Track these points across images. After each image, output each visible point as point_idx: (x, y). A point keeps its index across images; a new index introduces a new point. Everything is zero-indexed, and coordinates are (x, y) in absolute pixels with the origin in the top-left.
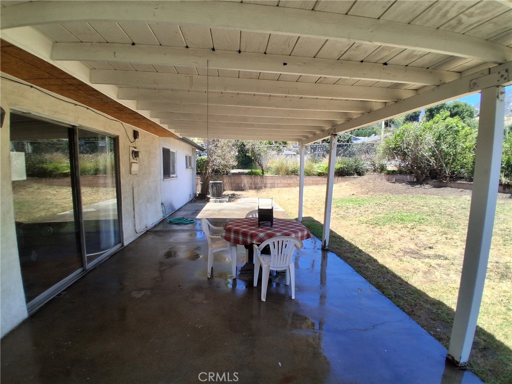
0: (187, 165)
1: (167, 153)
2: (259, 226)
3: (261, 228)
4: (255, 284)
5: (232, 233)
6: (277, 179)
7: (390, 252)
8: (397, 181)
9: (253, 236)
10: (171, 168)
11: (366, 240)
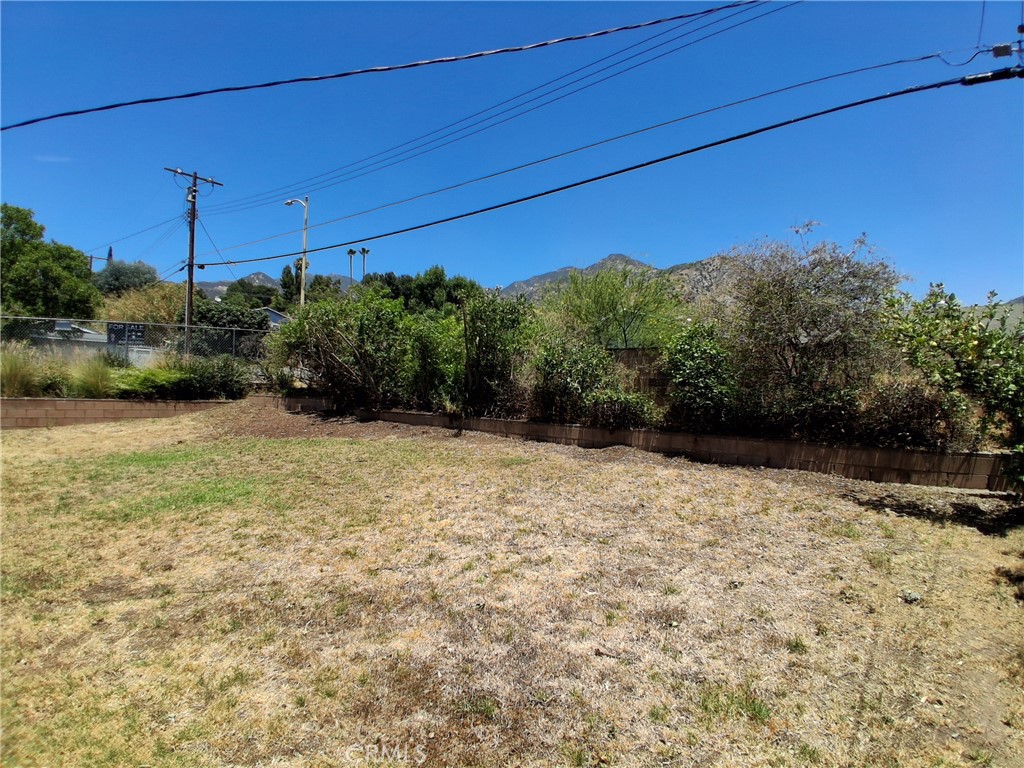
8: (303, 409)
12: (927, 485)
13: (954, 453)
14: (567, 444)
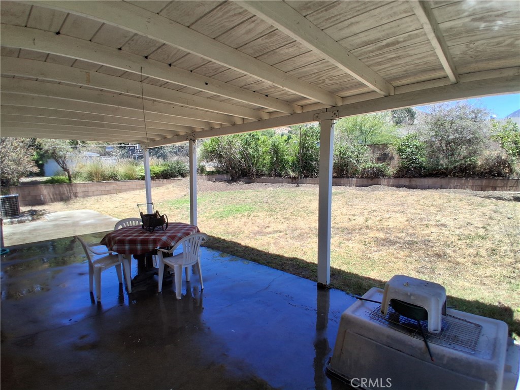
6: (92, 186)
7: (245, 235)
9: (156, 241)
11: (222, 230)
12: (502, 191)
13: (512, 179)
14: (350, 186)
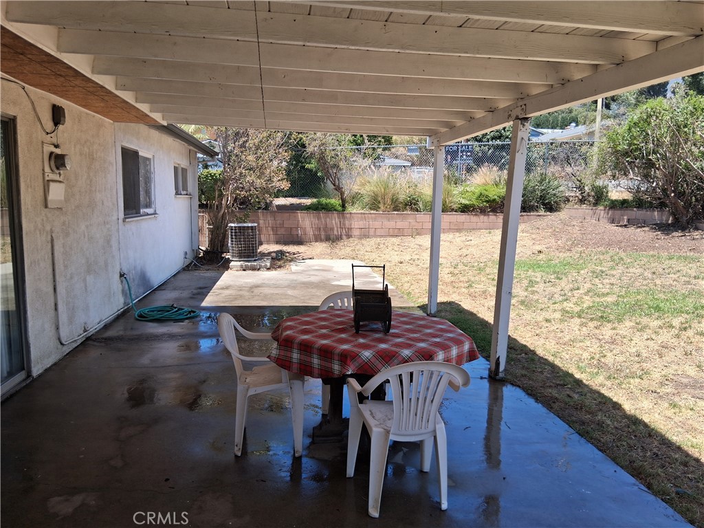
0: (177, 188)
1: (130, 158)
2: (357, 332)
3: (364, 337)
4: (351, 470)
5: (295, 351)
6: (375, 219)
7: (645, 383)
8: (631, 222)
9: (345, 358)
10: (142, 193)
11: (586, 355)
